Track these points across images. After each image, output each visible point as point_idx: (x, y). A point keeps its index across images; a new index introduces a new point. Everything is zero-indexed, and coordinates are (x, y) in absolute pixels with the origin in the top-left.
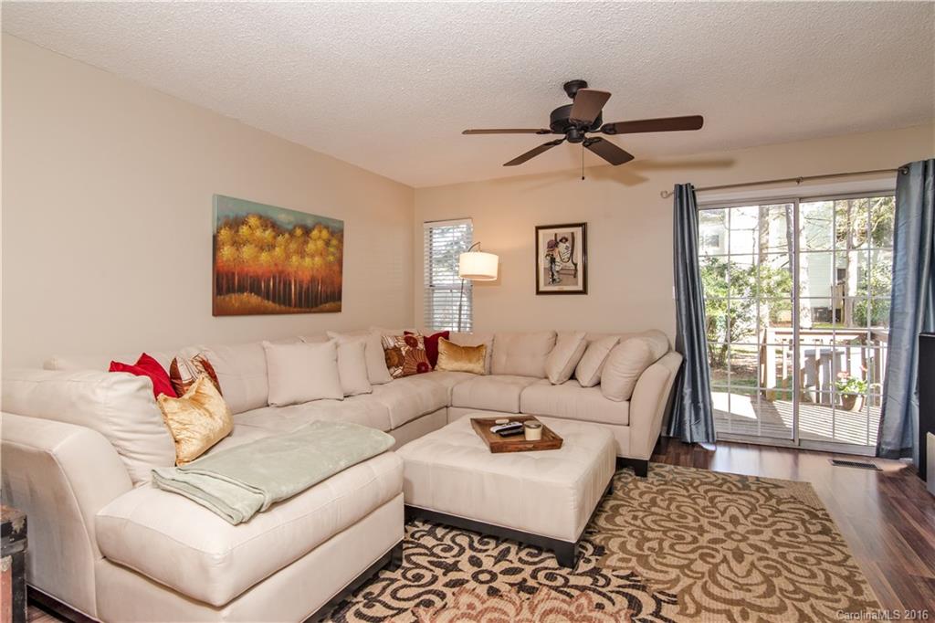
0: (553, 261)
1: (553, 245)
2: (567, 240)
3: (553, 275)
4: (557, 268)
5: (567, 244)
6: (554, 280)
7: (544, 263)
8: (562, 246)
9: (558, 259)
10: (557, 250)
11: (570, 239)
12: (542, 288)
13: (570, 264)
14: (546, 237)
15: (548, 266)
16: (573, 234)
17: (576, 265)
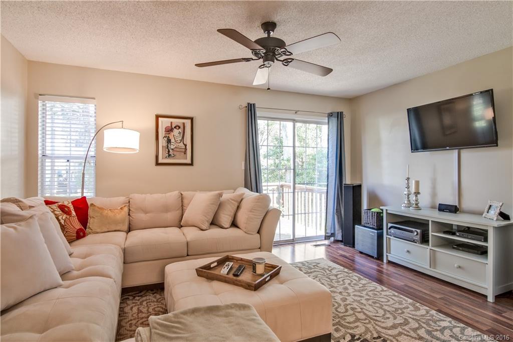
0: (169, 141)
1: (169, 130)
2: (179, 128)
3: (169, 151)
4: (172, 147)
5: (180, 130)
6: (169, 155)
7: (162, 142)
8: (176, 132)
9: (173, 140)
10: (172, 134)
11: (182, 127)
12: (160, 161)
13: (181, 144)
14: (164, 123)
15: (165, 144)
16: (184, 124)
17: (186, 145)
